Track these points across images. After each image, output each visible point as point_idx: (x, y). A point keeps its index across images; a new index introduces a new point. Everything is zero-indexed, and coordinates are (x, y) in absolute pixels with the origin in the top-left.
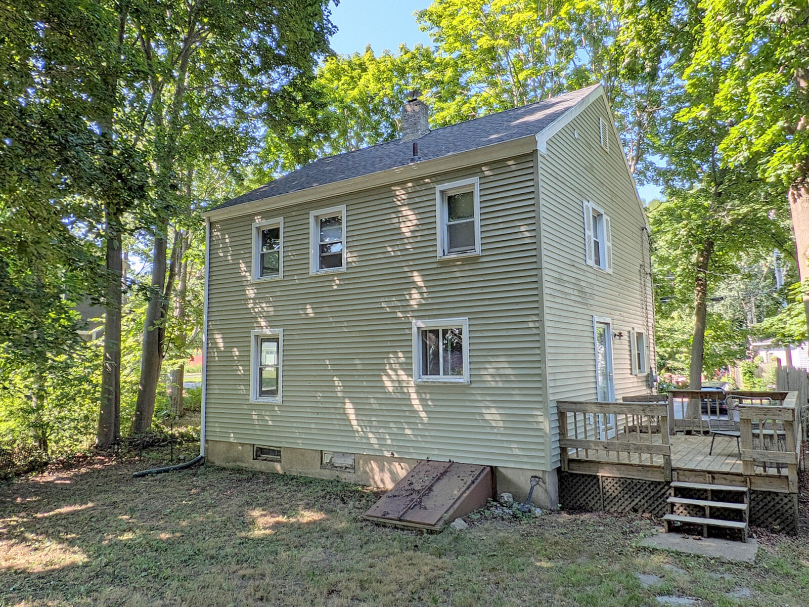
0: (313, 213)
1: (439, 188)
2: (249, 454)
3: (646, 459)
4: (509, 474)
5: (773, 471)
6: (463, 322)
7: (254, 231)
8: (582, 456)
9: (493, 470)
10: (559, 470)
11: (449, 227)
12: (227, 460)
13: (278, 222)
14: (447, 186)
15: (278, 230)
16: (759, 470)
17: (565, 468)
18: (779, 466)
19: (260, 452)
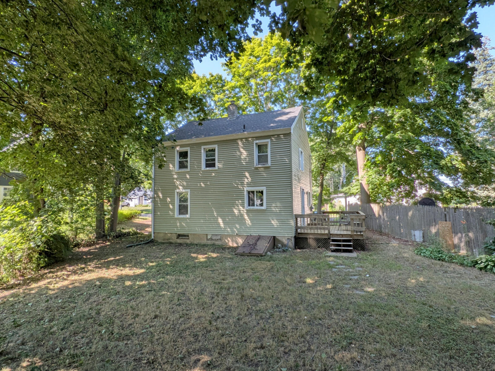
0: (203, 147)
1: (255, 142)
2: (174, 237)
3: (323, 232)
4: (279, 238)
5: (359, 233)
6: (264, 189)
7: (176, 152)
8: (303, 231)
9: (274, 237)
10: (295, 237)
11: (258, 156)
12: (164, 240)
13: (188, 149)
14: (257, 141)
15: (187, 152)
16: (355, 233)
17: (297, 236)
18: (361, 232)
19: (179, 236)
